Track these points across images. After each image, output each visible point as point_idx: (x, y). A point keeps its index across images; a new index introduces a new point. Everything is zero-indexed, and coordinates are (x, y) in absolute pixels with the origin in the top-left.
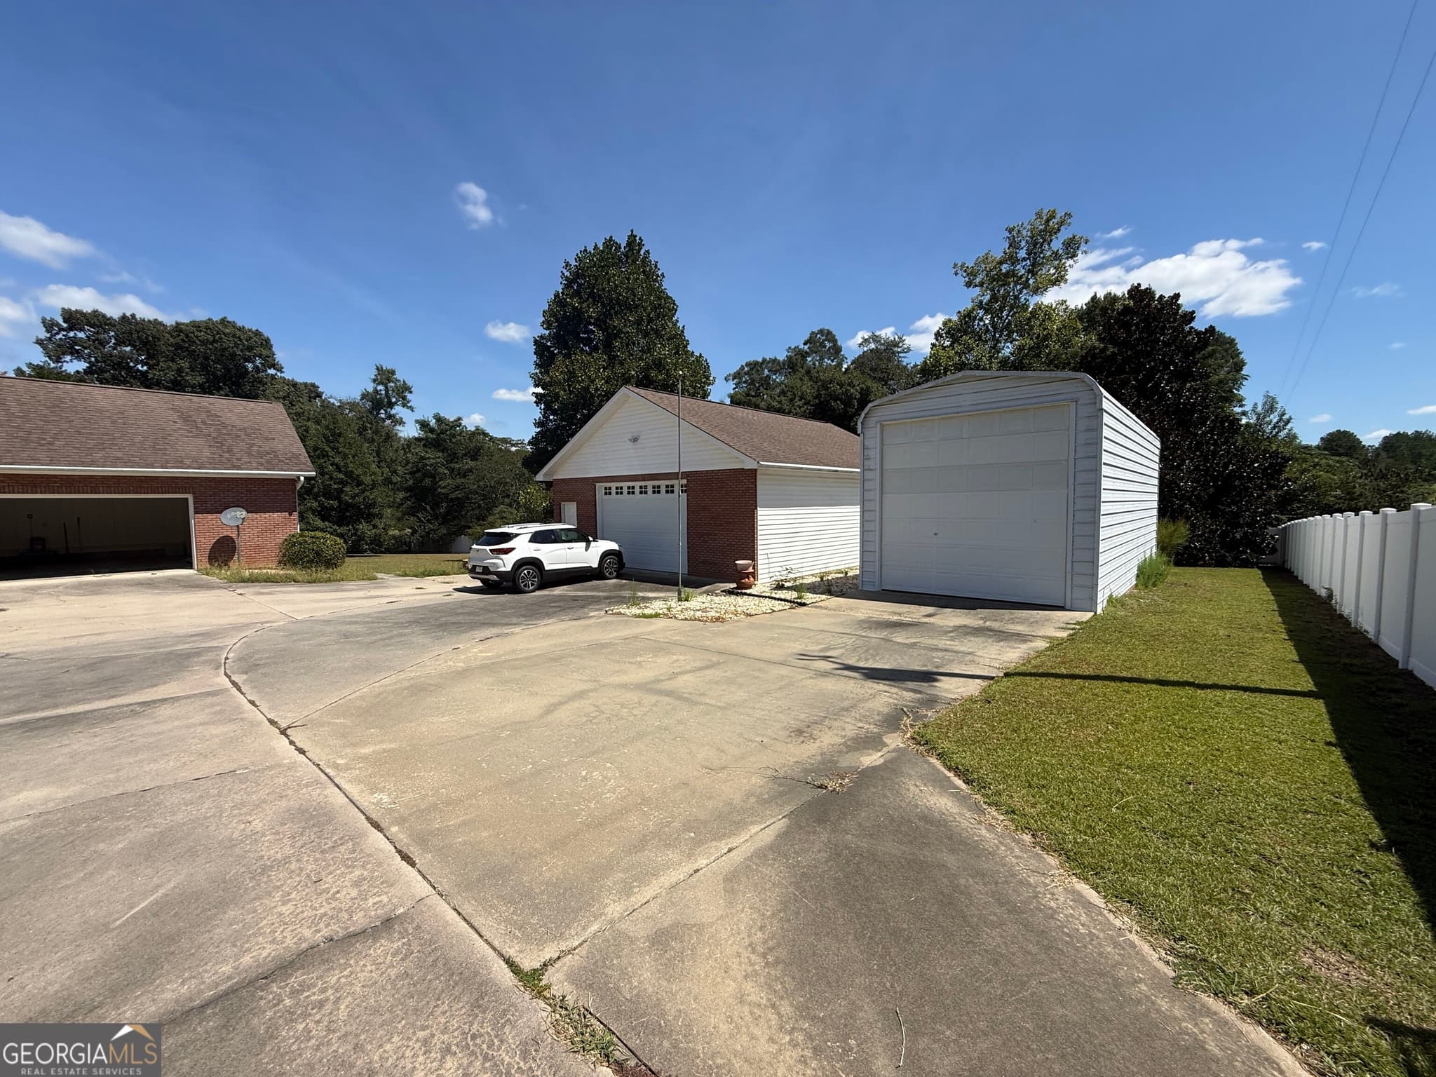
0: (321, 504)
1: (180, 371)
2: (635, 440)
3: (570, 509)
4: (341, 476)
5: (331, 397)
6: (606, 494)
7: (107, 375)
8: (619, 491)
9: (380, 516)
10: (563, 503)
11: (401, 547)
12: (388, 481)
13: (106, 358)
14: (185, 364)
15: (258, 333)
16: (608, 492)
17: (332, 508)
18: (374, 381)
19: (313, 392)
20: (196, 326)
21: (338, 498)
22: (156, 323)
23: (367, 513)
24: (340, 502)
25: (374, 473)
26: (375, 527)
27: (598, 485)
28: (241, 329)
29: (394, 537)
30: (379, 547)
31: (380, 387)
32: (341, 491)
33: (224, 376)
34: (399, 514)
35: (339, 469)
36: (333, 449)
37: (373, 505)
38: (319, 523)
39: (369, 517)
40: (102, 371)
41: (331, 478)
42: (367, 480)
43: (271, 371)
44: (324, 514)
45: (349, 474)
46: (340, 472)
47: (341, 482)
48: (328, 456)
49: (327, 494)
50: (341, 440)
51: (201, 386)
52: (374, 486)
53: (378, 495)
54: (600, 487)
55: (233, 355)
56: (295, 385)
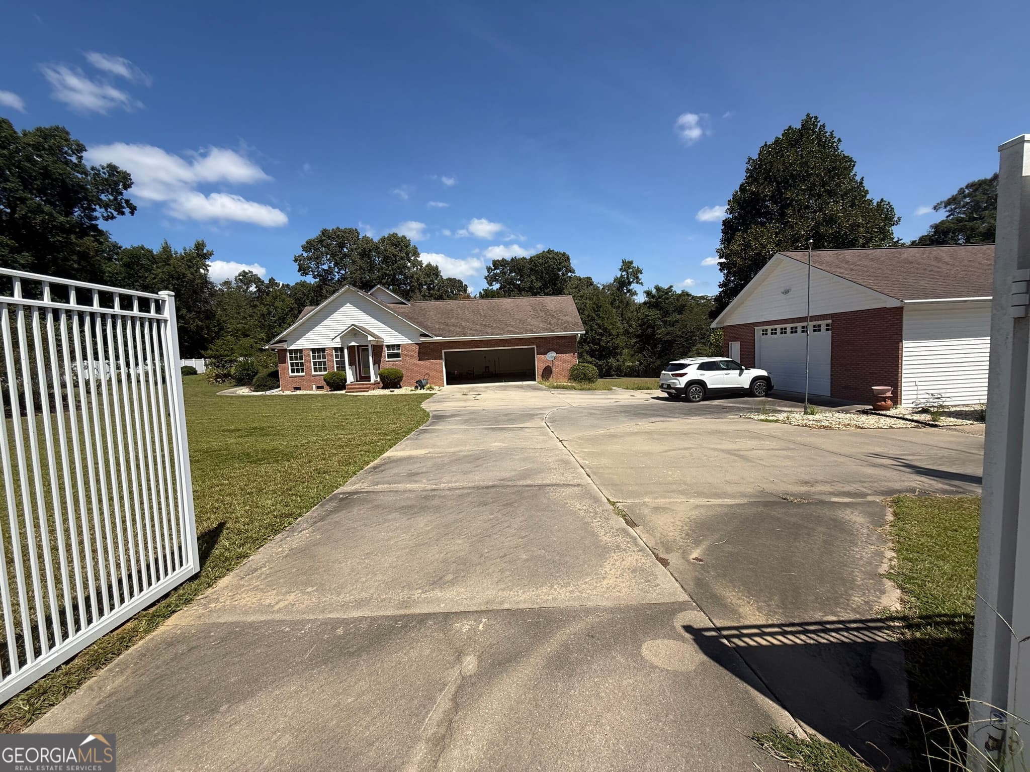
0: (591, 349)
1: (532, 281)
2: (786, 292)
3: (735, 348)
4: (601, 331)
5: (599, 283)
6: (763, 334)
7: (506, 289)
8: (774, 332)
9: (621, 354)
10: (730, 343)
11: (632, 373)
12: (627, 332)
13: (506, 280)
14: (533, 278)
15: (564, 254)
16: (765, 333)
17: (596, 350)
18: (621, 269)
19: (589, 282)
20: (538, 256)
21: (599, 344)
22: (524, 258)
23: (612, 352)
24: (600, 346)
25: (618, 328)
26: (618, 360)
27: (756, 328)
28: (556, 254)
29: (629, 367)
30: (621, 373)
31: (624, 273)
32: (600, 340)
33: (549, 280)
34: (632, 352)
35: (600, 327)
36: (597, 315)
37: (617, 348)
38: (589, 359)
39: (615, 355)
40: (505, 287)
41: (596, 333)
42: (614, 332)
43: (570, 274)
44: (592, 353)
45: (605, 330)
46: (600, 329)
47: (602, 335)
48: (594, 320)
49: (594, 341)
50: (601, 309)
51: (540, 288)
52: (618, 336)
53: (620, 341)
54: (758, 330)
55: (553, 268)
56: (580, 279)
